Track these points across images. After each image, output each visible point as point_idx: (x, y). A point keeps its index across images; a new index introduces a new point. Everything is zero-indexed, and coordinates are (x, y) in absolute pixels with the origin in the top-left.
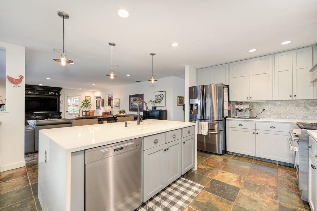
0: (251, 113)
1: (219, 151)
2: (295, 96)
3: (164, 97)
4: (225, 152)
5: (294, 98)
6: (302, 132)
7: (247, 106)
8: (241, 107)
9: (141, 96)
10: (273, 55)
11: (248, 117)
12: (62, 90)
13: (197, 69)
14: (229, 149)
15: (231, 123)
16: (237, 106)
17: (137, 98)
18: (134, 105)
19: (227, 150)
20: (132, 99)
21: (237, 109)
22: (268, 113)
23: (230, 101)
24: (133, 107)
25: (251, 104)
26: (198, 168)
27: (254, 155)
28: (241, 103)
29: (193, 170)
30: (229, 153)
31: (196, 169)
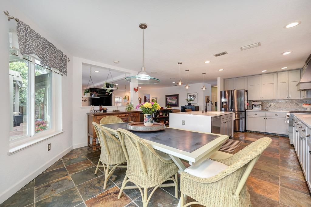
0: (262, 107)
1: (242, 129)
2: (290, 97)
3: (196, 97)
4: (246, 131)
5: (289, 98)
6: (290, 114)
7: (260, 103)
8: (255, 104)
9: (177, 96)
10: (277, 73)
11: (261, 110)
12: (113, 91)
13: (224, 79)
14: (248, 129)
15: (249, 113)
16: (253, 103)
17: (172, 97)
18: (170, 103)
19: (247, 130)
20: (168, 98)
21: (254, 105)
22: (273, 107)
23: (249, 99)
24: (169, 104)
25: (263, 102)
26: (234, 137)
27: (264, 131)
28: (256, 101)
29: (231, 137)
30: (248, 131)
31: (233, 136)
